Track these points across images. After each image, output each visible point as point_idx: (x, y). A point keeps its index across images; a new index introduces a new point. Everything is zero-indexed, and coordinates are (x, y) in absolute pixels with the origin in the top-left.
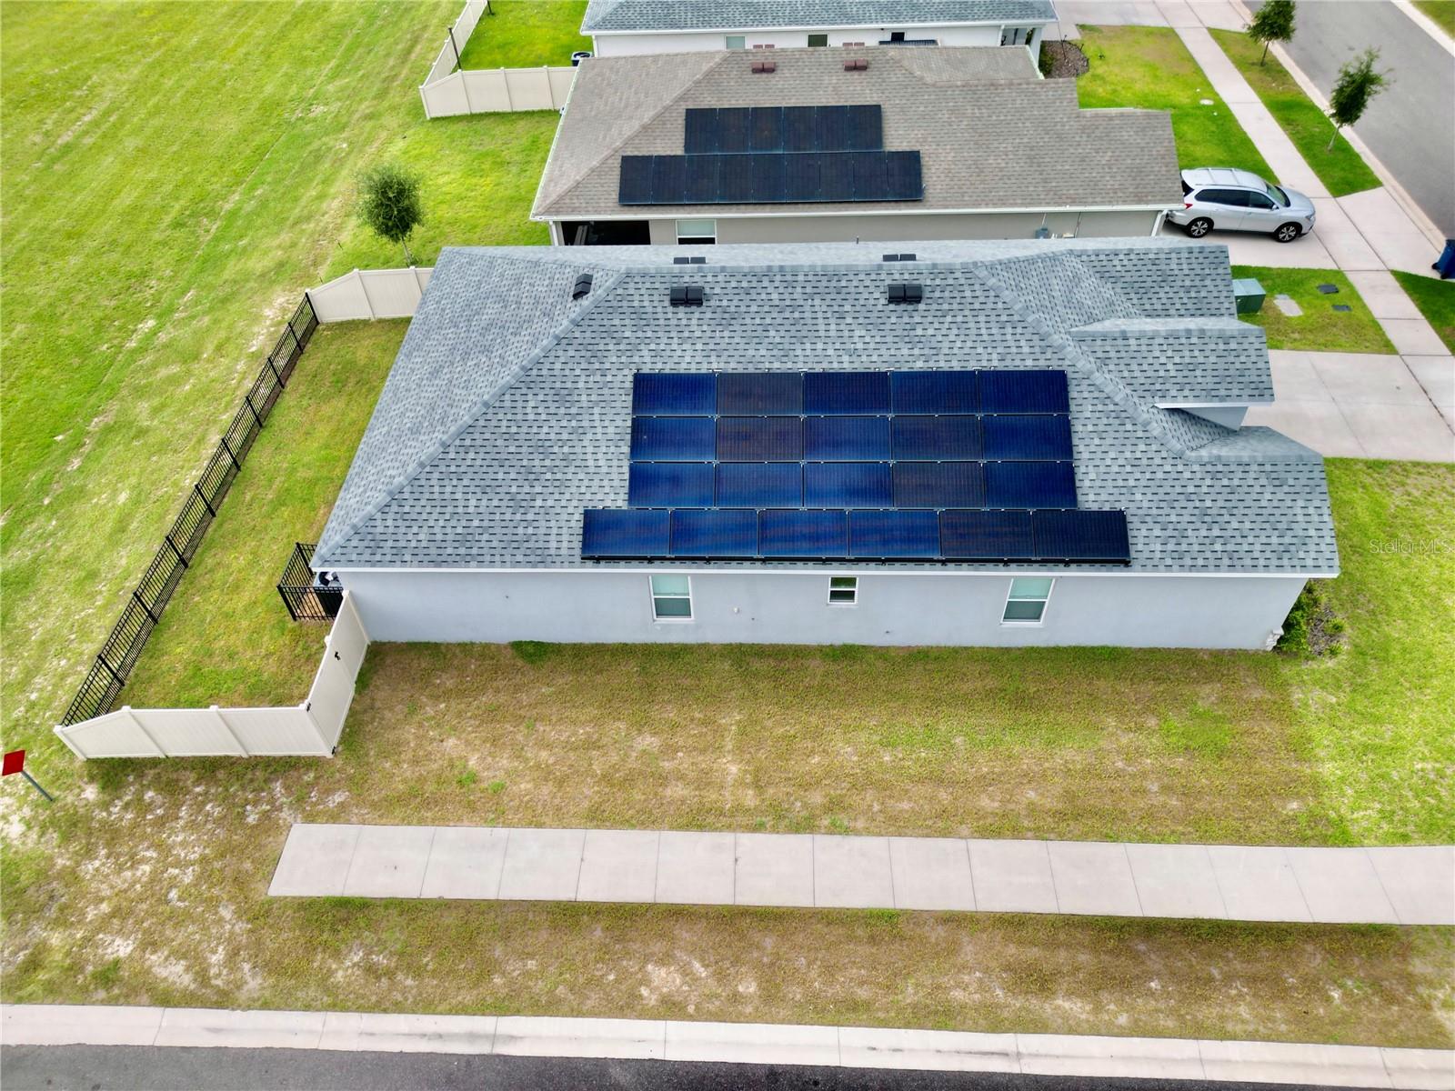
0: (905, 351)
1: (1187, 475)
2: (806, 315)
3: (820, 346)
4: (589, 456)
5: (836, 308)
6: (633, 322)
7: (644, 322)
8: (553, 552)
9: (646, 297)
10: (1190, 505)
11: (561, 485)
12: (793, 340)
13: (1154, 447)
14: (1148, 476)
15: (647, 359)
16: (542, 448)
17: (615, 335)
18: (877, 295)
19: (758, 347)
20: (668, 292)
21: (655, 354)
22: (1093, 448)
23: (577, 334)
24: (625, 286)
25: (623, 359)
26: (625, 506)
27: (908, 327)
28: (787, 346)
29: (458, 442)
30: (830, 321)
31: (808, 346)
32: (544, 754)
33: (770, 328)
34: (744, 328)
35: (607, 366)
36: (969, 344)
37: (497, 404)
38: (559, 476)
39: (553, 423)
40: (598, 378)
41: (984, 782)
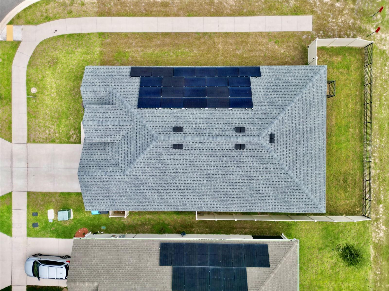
0: (179, 114)
1: (113, 85)
2: (206, 124)
3: (202, 116)
4: (262, 89)
5: (197, 126)
6: (255, 123)
7: (252, 123)
8: (267, 69)
9: (252, 130)
10: (114, 79)
11: (267, 83)
12: (209, 118)
13: (119, 91)
14: (123, 85)
15: (250, 113)
16: (275, 91)
17: (260, 119)
18: (186, 129)
19: (219, 116)
20: (246, 131)
21: (247, 114)
22: (134, 91)
23: (271, 119)
24: (259, 133)
25: (256, 113)
26: (251, 78)
27: (178, 121)
28: (211, 116)
29: (298, 92)
30: (199, 123)
31: (205, 116)
32: (261, 48)
33: (216, 121)
34: (223, 121)
35: (261, 111)
36: (162, 116)
37: (290, 101)
38: (269, 85)
39: (273, 97)
40: (263, 108)
41: (168, 45)
